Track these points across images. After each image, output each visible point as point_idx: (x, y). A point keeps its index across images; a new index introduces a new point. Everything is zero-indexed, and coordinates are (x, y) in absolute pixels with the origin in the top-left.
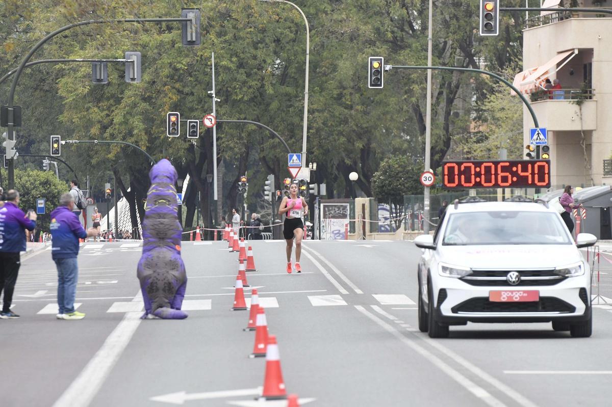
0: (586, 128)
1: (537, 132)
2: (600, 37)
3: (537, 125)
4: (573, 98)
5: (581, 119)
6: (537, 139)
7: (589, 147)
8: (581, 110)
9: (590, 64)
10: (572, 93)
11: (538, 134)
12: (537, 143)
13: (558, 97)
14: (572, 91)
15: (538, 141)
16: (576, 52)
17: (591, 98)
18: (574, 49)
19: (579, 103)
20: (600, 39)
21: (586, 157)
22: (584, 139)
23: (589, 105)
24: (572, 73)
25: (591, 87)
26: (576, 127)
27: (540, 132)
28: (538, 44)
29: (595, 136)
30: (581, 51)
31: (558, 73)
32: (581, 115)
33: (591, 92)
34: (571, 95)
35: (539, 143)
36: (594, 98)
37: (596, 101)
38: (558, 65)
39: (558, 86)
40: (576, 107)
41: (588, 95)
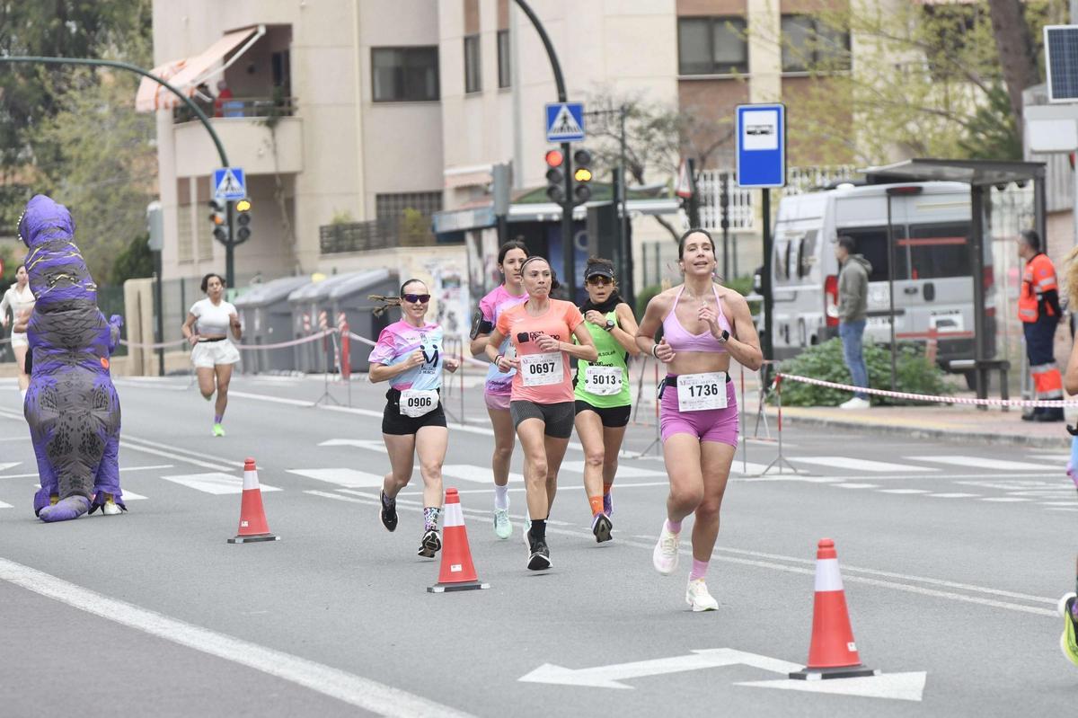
0: (285, 167)
1: (225, 177)
2: (303, 4)
3: (225, 163)
4: (259, 114)
5: (275, 152)
6: (227, 189)
7: (291, 204)
8: (273, 135)
9: (287, 54)
10: (258, 106)
11: (229, 179)
12: (228, 196)
13: (232, 113)
14: (257, 103)
15: (229, 192)
16: (262, 31)
17: (290, 114)
18: (255, 26)
19: (271, 124)
20: (303, 8)
21: (285, 221)
22: (281, 189)
23: (288, 128)
24: (251, 70)
25: (289, 94)
26: (266, 167)
27: (232, 175)
28: (184, 19)
29: (300, 184)
30: (271, 29)
31: (227, 72)
32: (275, 145)
33: (290, 104)
34: (254, 110)
35: (231, 196)
36: (297, 115)
37: (301, 120)
38: (227, 57)
39: (226, 93)
40: (264, 132)
41: (285, 108)
